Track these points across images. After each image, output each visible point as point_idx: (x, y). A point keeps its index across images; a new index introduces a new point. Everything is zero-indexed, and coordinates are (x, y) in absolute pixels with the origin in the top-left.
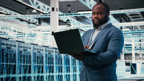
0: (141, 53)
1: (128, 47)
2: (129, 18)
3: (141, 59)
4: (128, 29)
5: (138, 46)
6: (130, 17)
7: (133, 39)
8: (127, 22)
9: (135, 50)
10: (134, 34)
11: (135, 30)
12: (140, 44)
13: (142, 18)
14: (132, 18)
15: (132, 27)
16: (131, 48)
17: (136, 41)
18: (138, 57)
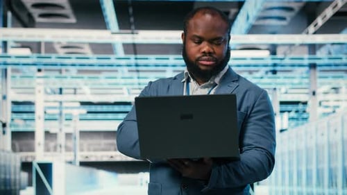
0: (61, 130)
1: (22, 108)
2: (30, 16)
3: (63, 149)
4: (26, 52)
5: (55, 108)
6: (35, 12)
7: (39, 84)
8: (25, 26)
9: (46, 120)
10: (42, 67)
11: (48, 55)
12: (61, 103)
13: (73, 20)
14: (42, 16)
15: (39, 44)
16: (33, 112)
17: (49, 91)
18: (52, 144)
